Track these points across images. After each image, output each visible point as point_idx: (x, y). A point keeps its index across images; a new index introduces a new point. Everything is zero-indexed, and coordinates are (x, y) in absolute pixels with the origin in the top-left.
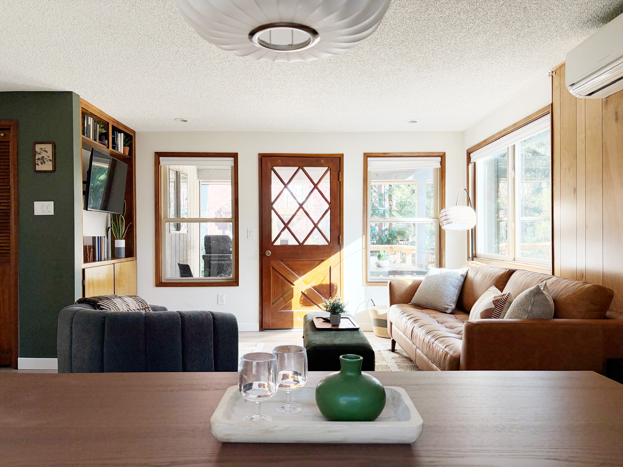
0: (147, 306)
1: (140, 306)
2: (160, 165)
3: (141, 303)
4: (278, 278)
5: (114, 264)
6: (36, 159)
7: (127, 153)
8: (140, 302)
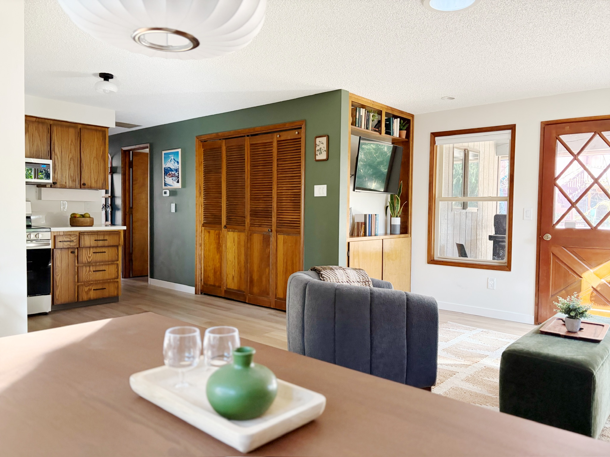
0: (368, 279)
1: (361, 278)
2: (436, 145)
3: (363, 277)
4: (560, 266)
5: (383, 240)
6: (316, 150)
7: (404, 136)
8: (362, 275)
